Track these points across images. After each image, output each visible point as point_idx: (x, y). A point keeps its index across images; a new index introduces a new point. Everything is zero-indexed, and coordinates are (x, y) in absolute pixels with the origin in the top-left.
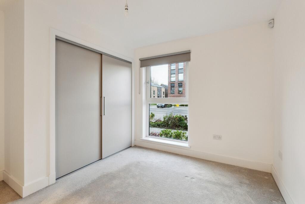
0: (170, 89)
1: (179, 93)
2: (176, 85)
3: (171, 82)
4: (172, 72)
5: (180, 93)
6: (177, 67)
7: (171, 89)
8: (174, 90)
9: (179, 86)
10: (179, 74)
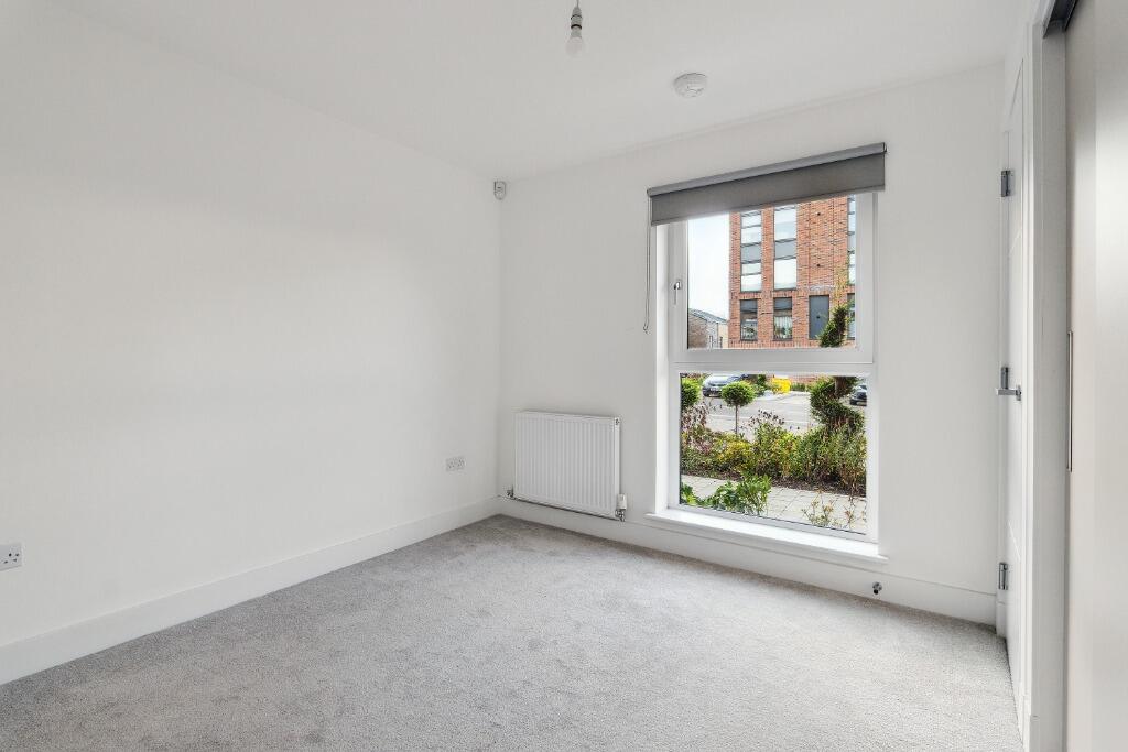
0: (738, 321)
1: (776, 339)
2: (766, 306)
3: (742, 293)
4: (748, 254)
5: (782, 340)
6: (768, 227)
7: (742, 322)
8: (755, 328)
9: (776, 310)
10: (777, 263)
